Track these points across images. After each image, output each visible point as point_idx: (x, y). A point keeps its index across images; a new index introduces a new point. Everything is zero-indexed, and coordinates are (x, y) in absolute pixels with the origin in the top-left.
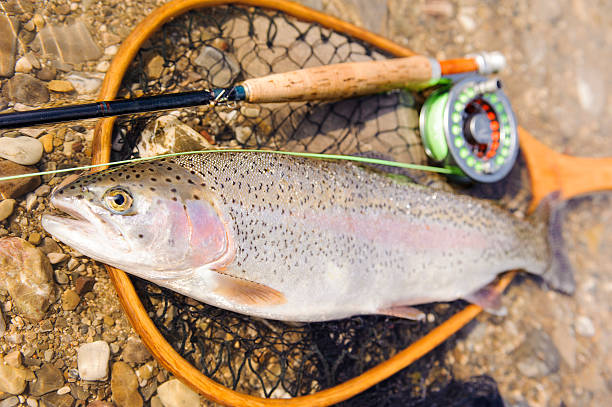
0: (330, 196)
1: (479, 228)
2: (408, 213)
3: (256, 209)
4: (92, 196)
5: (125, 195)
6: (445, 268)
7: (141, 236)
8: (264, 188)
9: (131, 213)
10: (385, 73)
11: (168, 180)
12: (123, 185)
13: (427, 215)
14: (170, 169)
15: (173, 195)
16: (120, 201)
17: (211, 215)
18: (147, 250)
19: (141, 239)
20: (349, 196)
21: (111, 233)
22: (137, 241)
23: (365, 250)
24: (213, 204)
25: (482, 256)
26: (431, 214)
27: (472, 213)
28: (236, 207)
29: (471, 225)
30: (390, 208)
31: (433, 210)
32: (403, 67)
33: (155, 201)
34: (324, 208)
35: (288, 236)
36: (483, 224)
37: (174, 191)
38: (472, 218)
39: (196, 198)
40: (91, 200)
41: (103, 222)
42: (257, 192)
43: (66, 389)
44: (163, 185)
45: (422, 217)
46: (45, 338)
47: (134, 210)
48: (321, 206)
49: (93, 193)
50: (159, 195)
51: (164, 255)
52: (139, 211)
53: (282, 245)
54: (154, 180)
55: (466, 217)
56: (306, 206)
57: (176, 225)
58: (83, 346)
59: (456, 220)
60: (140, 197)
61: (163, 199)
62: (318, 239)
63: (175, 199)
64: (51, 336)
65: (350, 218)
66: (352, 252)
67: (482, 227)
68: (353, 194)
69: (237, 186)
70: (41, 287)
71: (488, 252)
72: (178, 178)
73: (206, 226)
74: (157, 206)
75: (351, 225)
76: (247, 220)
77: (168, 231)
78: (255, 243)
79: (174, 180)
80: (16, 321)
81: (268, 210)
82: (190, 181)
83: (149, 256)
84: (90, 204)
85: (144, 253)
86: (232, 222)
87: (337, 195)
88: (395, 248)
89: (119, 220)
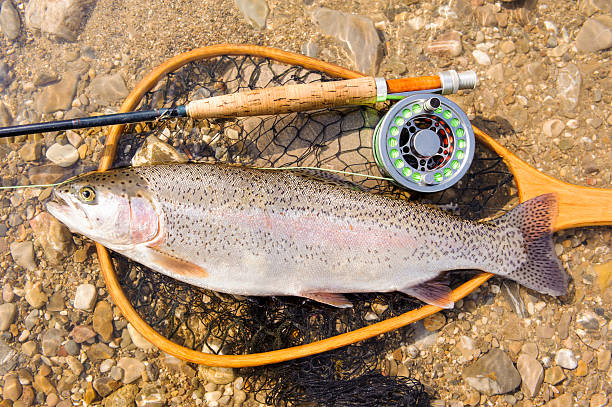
0: (251, 199)
2: (332, 215)
3: (183, 206)
4: (73, 191)
5: (91, 191)
7: (98, 219)
8: (192, 191)
9: (94, 203)
11: (123, 183)
14: (128, 175)
15: (123, 193)
16: (88, 195)
17: (149, 209)
18: (102, 229)
19: (98, 221)
20: (271, 200)
24: (151, 201)
26: (356, 216)
28: (167, 204)
30: (313, 210)
31: (358, 213)
33: (110, 196)
34: (242, 209)
35: (207, 228)
37: (124, 190)
39: (139, 196)
40: (72, 193)
41: (77, 208)
42: (185, 195)
43: (64, 313)
44: (118, 186)
45: (346, 218)
46: (57, 277)
47: (96, 201)
48: (240, 208)
49: (74, 189)
50: (113, 193)
51: (112, 233)
52: (99, 202)
53: (202, 234)
54: (113, 182)
57: (121, 214)
58: (81, 286)
60: (101, 193)
61: (115, 196)
63: (123, 196)
64: (62, 276)
65: (268, 218)
66: (269, 244)
69: (170, 189)
70: (57, 245)
72: (130, 182)
73: (143, 216)
74: (110, 200)
75: (268, 223)
77: (116, 217)
78: (181, 231)
79: (127, 183)
80: (43, 264)
81: (192, 207)
82: (138, 185)
83: (103, 233)
84: (71, 196)
86: (163, 215)
87: (257, 199)
88: (316, 244)
89: (87, 207)
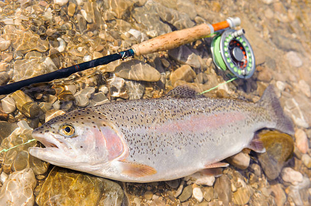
1: (237, 110)
2: (204, 112)
3: (133, 128)
4: (53, 130)
6: (232, 133)
7: (82, 147)
9: (74, 136)
10: (191, 34)
11: (89, 118)
12: (68, 123)
13: (213, 110)
14: (88, 113)
15: (93, 125)
16: (69, 130)
17: (113, 133)
18: (85, 154)
19: (82, 149)
20: (173, 113)
21: (65, 148)
22: (80, 150)
23: (190, 136)
24: (113, 128)
25: (245, 123)
26: (215, 109)
27: (231, 104)
28: (124, 128)
29: (234, 110)
30: (194, 112)
31: (214, 107)
32: (198, 30)
33: (85, 128)
34: (163, 122)
35: (151, 140)
36: (238, 108)
37: (93, 123)
38: (232, 106)
39: (104, 125)
40: (53, 132)
41: (61, 142)
42: (132, 120)
44: (87, 121)
45: (211, 111)
47: (76, 134)
49: (54, 128)
50: (86, 125)
51: (94, 156)
52: (78, 134)
53: (149, 144)
54: (82, 119)
55: (230, 107)
56: (155, 123)
57: (98, 140)
59: (226, 109)
60: (78, 127)
61: (89, 127)
62: (165, 138)
63: (95, 127)
65: (177, 123)
66: (184, 140)
67: (239, 109)
68: (175, 112)
69: (122, 118)
71: (247, 121)
72: (93, 117)
73: (112, 139)
74: (87, 131)
76: (130, 134)
77: (94, 143)
78: (137, 145)
79: (92, 118)
81: (139, 128)
82: (100, 118)
83: (87, 157)
84: (53, 134)
85: (84, 156)
86: (124, 136)
87: (167, 114)
88: (205, 131)
89: (69, 140)
